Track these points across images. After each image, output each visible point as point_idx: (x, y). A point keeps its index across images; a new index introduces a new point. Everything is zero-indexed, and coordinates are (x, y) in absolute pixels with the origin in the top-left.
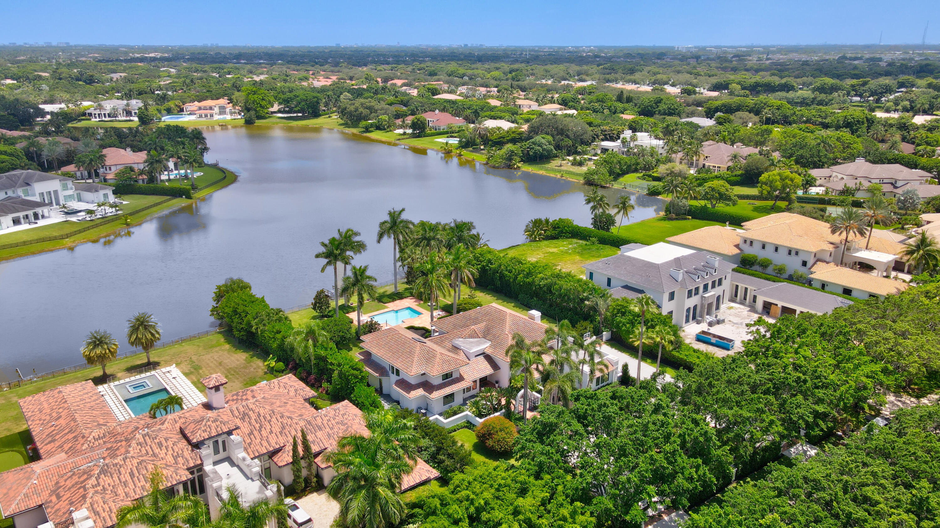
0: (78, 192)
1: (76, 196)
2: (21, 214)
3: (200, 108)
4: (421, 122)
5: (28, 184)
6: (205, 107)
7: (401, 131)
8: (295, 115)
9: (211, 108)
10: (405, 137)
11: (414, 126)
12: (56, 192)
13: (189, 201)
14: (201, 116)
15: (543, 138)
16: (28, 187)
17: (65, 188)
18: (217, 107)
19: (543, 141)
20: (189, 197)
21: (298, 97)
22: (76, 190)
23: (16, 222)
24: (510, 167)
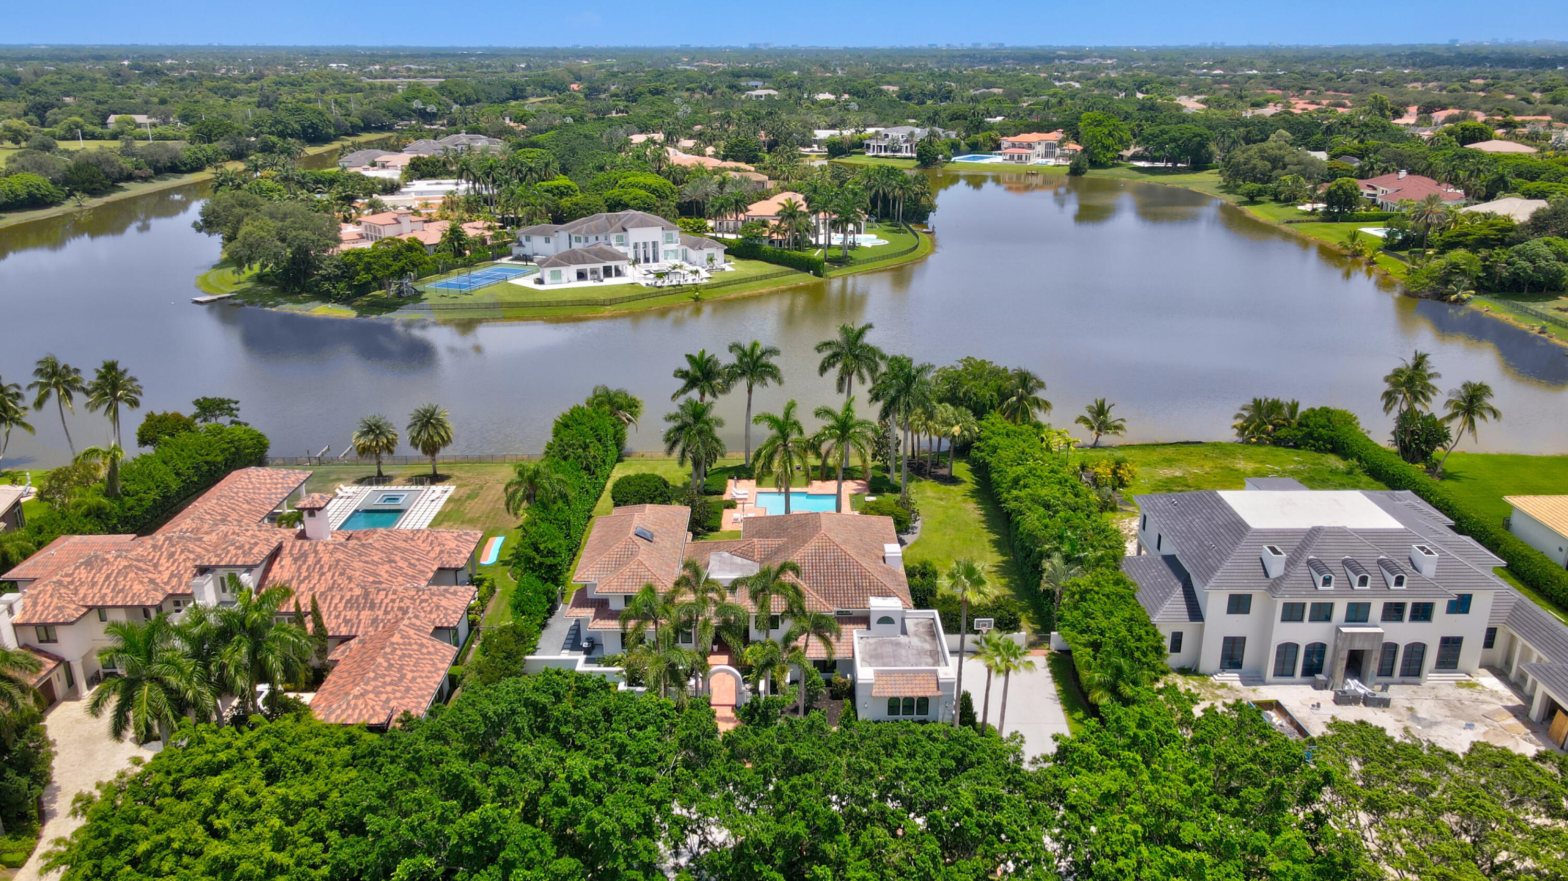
0: (685, 247)
1: (680, 252)
2: (588, 267)
3: (1014, 145)
4: (1345, 192)
5: (625, 230)
6: (1021, 143)
7: (1308, 207)
8: (1162, 165)
9: (1030, 146)
10: (1313, 218)
11: (1330, 198)
12: (655, 244)
13: (817, 279)
14: (1012, 158)
15: (1548, 244)
16: (623, 234)
17: (669, 240)
18: (1043, 144)
19: (1545, 250)
20: (818, 274)
21: (1166, 133)
22: (682, 244)
23: (581, 276)
24: (1441, 297)
